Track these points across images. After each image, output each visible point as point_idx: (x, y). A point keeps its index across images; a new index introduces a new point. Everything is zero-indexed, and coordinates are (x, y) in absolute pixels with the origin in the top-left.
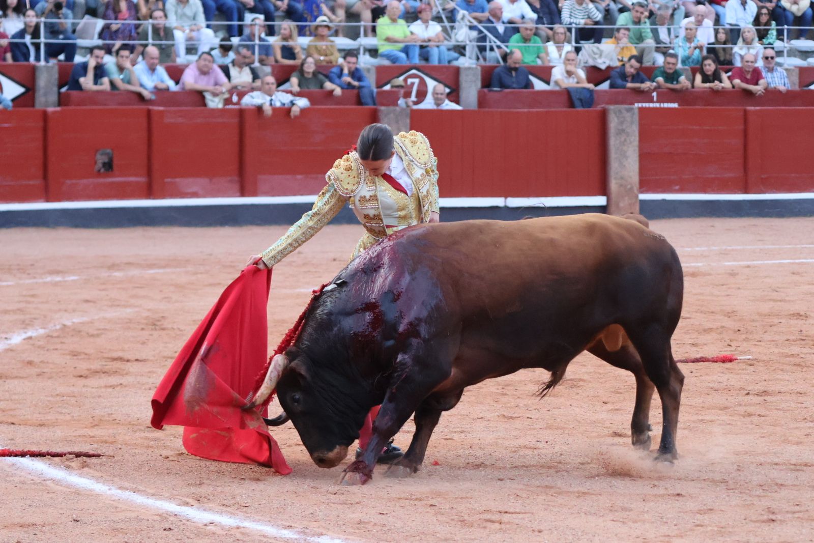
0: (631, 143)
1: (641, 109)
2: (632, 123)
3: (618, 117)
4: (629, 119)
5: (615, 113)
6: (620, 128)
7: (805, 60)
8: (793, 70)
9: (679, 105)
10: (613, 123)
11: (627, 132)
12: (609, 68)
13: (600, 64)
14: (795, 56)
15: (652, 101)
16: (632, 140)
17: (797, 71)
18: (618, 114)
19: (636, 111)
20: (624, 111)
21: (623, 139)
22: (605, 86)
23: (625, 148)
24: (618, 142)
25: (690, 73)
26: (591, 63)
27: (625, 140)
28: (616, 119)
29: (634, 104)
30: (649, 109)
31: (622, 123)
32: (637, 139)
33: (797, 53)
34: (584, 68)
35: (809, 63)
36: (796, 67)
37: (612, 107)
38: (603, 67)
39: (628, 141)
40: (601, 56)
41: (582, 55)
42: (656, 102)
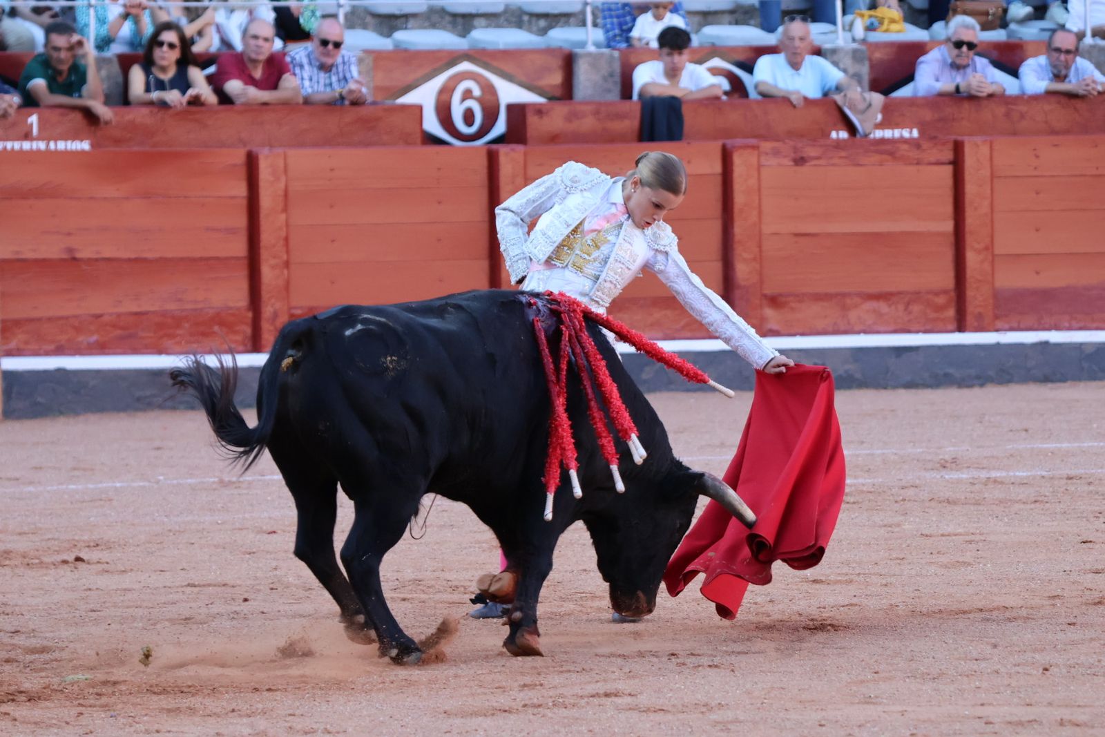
7: (389, 35)
9: (92, 145)
14: (365, 27)
15: (27, 136)
17: (369, 60)
25: (116, 68)
30: (21, 152)
33: (369, 19)
35: (397, 45)
36: (367, 52)
42: (39, 138)
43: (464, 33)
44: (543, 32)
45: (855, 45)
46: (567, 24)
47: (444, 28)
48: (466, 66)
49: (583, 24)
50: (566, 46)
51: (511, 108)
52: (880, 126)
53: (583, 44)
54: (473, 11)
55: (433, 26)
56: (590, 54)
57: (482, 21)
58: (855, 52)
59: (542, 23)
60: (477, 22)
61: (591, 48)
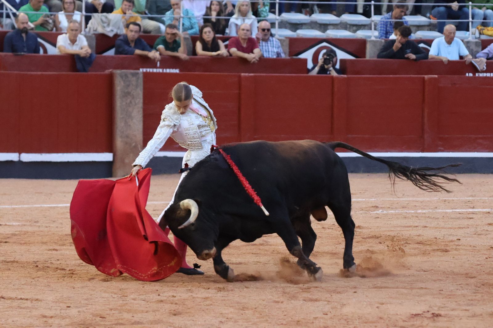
0: (136, 104)
1: (146, 75)
2: (137, 86)
3: (124, 81)
4: (134, 83)
5: (122, 77)
6: (126, 91)
7: (295, 31)
8: (284, 41)
9: (180, 71)
10: (119, 86)
11: (133, 95)
12: (116, 36)
13: (109, 32)
14: (286, 28)
15: (156, 67)
16: (137, 102)
17: (287, 42)
18: (124, 79)
19: (141, 76)
20: (130, 76)
21: (128, 101)
22: (111, 53)
23: (130, 109)
24: (124, 103)
25: (190, 41)
26: (100, 30)
27: (131, 102)
28: (122, 83)
29: (139, 70)
30: (153, 73)
31: (128, 86)
32: (142, 101)
33: (287, 25)
34: (94, 36)
35: (298, 35)
36: (286, 38)
37: (118, 72)
38: (111, 35)
39: (133, 103)
40: (109, 25)
41: (92, 23)
42: (160, 68)
43: (324, 31)
44: (355, 31)
45: (477, 40)
46: (364, 29)
47: (316, 29)
48: (324, 44)
49: (371, 29)
50: (364, 38)
51: (342, 61)
52: (486, 72)
53: (370, 37)
54: (328, 23)
55: (312, 28)
56: (373, 41)
57: (332, 27)
58: (476, 43)
59: (355, 28)
60: (329, 27)
61: (373, 38)
